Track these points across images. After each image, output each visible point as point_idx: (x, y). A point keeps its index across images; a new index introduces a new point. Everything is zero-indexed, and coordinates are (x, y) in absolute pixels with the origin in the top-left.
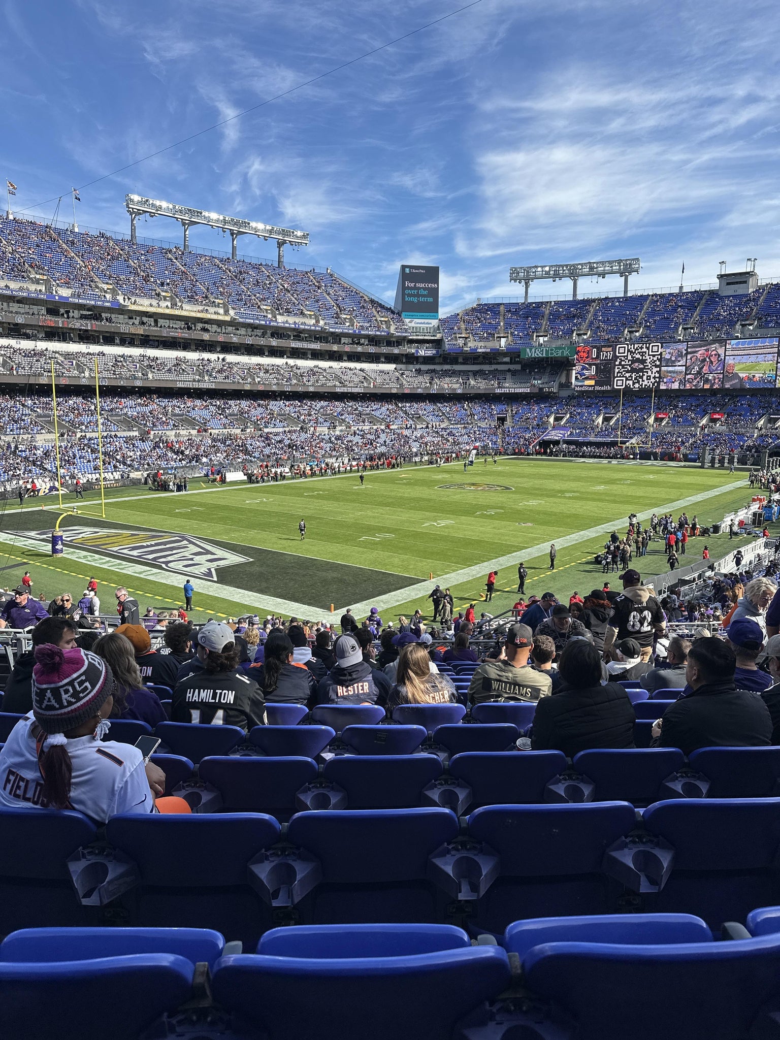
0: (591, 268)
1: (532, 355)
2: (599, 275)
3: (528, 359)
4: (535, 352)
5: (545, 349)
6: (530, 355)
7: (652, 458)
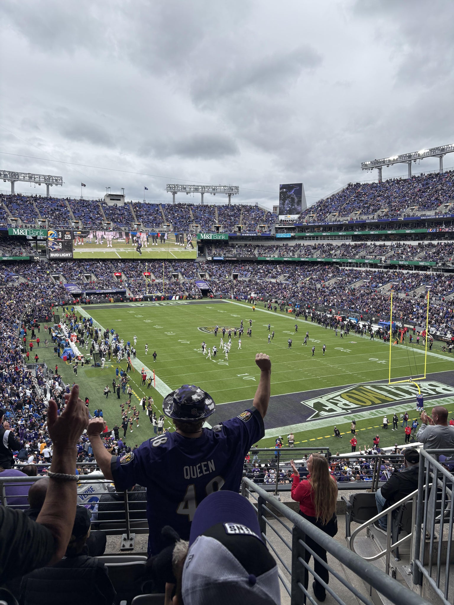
0: (30, 178)
1: (17, 233)
2: (36, 183)
3: (14, 236)
4: (20, 232)
5: (26, 230)
6: (16, 233)
7: (149, 300)
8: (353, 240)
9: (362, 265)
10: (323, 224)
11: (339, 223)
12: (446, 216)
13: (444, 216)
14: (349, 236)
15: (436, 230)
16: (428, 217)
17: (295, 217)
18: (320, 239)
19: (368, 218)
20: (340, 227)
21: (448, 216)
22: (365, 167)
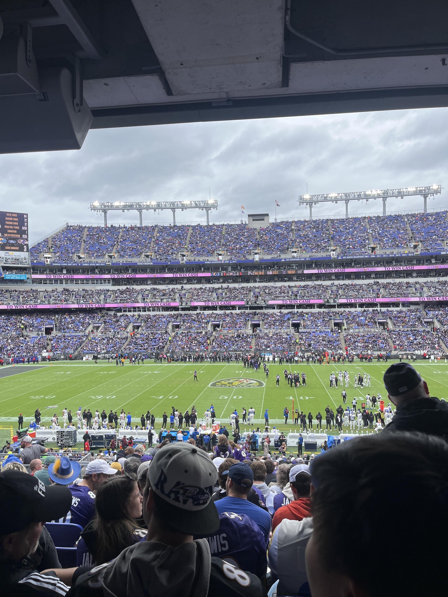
8: (114, 285)
9: (151, 309)
10: (74, 264)
11: (97, 265)
12: (232, 261)
13: (230, 262)
14: (109, 280)
15: (220, 274)
16: (213, 262)
17: (23, 255)
18: (66, 283)
19: (140, 261)
20: (92, 270)
21: (234, 262)
22: (94, 208)
